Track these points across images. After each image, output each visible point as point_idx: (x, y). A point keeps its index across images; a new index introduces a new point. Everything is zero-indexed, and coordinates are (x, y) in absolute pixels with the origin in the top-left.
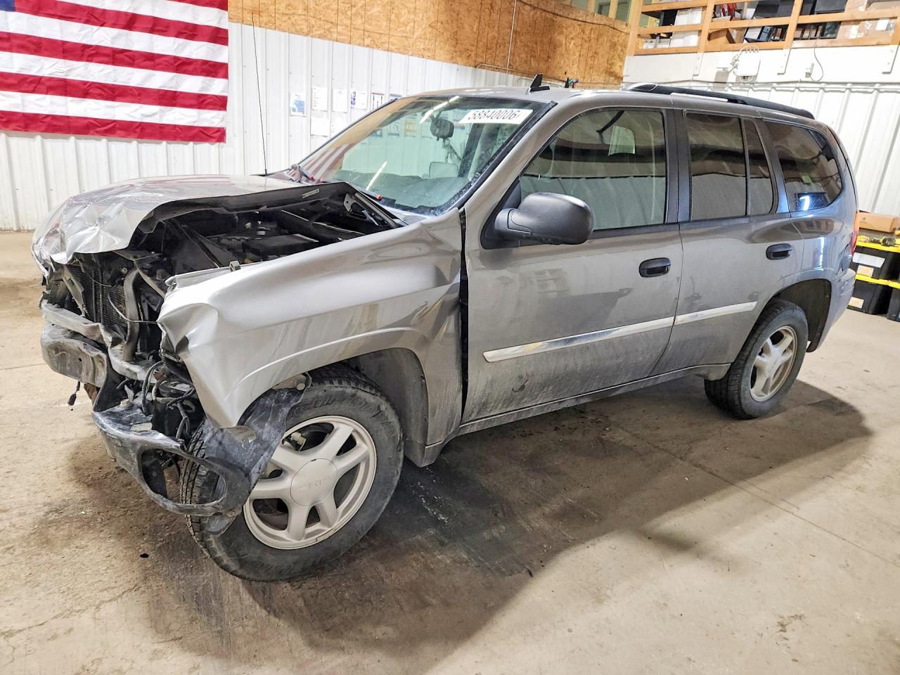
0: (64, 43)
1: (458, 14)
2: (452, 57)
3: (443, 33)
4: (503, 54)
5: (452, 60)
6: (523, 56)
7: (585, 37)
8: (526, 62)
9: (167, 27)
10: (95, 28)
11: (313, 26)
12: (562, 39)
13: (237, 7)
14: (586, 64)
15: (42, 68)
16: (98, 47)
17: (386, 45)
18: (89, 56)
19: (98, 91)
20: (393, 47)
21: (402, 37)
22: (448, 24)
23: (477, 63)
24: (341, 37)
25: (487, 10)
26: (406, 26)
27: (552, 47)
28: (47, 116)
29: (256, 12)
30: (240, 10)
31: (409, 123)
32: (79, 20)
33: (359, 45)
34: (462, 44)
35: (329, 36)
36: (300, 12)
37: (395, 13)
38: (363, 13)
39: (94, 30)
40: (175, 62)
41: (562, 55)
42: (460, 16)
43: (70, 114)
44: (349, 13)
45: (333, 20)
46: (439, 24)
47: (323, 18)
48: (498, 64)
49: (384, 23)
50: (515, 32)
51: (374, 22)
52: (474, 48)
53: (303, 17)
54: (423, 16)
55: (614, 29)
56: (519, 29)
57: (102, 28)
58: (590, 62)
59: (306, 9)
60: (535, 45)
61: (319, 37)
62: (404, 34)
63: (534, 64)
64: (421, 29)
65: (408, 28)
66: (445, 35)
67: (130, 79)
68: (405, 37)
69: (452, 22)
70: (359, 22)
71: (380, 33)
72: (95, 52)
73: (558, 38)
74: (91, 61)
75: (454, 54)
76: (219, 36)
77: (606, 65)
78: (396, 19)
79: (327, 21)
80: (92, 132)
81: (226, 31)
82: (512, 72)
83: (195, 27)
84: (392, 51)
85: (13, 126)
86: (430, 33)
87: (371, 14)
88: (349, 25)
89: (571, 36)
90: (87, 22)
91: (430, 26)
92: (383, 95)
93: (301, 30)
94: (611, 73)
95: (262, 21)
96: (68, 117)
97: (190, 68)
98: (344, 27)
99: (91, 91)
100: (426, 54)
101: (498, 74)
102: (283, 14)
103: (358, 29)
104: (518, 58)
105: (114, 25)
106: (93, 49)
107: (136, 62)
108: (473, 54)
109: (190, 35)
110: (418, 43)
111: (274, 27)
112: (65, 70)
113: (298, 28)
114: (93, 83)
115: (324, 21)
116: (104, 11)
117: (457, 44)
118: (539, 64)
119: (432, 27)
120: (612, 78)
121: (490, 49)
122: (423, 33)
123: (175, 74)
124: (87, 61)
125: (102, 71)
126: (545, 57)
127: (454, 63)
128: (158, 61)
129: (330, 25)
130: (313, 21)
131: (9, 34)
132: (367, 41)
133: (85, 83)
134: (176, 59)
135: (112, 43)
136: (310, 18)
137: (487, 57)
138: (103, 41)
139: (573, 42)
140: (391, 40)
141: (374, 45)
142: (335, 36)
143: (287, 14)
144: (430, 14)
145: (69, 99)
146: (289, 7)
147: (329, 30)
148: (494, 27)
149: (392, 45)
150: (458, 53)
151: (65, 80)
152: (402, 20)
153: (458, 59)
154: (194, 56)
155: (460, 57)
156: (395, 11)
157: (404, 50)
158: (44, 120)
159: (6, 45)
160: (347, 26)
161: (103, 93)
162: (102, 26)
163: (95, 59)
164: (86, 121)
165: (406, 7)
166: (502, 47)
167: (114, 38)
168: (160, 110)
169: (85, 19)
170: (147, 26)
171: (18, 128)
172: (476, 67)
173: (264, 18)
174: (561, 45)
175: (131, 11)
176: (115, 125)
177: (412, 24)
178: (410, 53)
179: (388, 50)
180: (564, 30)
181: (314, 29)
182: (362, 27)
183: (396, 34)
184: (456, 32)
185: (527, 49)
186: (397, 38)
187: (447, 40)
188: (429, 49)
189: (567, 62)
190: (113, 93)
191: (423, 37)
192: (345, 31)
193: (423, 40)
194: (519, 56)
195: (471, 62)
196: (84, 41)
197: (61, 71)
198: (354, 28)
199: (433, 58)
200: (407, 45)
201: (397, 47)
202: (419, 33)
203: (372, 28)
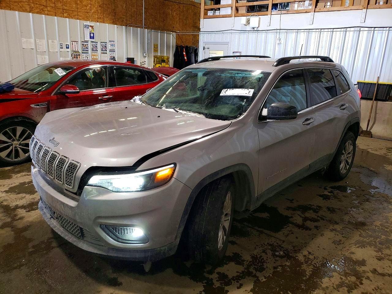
2: (113, 21)
3: (107, 10)
4: (140, 20)
5: (114, 23)
6: (151, 20)
7: (181, 10)
8: (153, 22)
11: (33, 8)
12: (169, 11)
14: (183, 23)
17: (76, 17)
22: (109, 5)
23: (127, 24)
24: (50, 13)
26: (87, 6)
27: (165, 14)
31: (94, 55)
33: (61, 17)
34: (118, 15)
35: (43, 13)
36: (25, 1)
37: (80, 0)
41: (171, 19)
42: (115, 1)
45: (44, 4)
46: (105, 5)
47: (38, 3)
48: (138, 24)
49: (74, 5)
51: (68, 5)
52: (125, 17)
53: (26, 3)
55: (194, 6)
56: (147, 7)
60: (156, 15)
61: (37, 13)
62: (86, 11)
63: (157, 23)
64: (95, 8)
65: (88, 8)
69: (111, 4)
70: (59, 5)
71: (73, 11)
73: (167, 11)
75: (115, 20)
77: (193, 23)
78: (80, 3)
79: (41, 5)
82: (146, 28)
84: (80, 19)
86: (100, 10)
88: (54, 7)
89: (174, 10)
91: (99, 6)
93: (26, 9)
98: (51, 8)
100: (100, 20)
101: (139, 29)
102: (14, 2)
103: (59, 9)
108: (124, 20)
110: (94, 15)
111: (9, 9)
113: (24, 8)
115: (38, 5)
117: (115, 15)
118: (159, 24)
119: (101, 7)
121: (133, 17)
122: (96, 10)
126: (162, 20)
129: (42, 7)
130: (33, 5)
132: (65, 15)
136: (31, 3)
137: (132, 20)
139: (175, 12)
140: (78, 14)
141: (70, 17)
142: (46, 12)
147: (42, 9)
148: (134, 6)
149: (80, 16)
152: (84, 4)
155: (118, 21)
157: (86, 18)
166: (139, 16)
172: (127, 26)
174: (169, 14)
177: (90, 6)
178: (91, 20)
179: (78, 19)
180: (170, 7)
181: (33, 9)
182: (62, 8)
183: (81, 11)
184: (114, 9)
185: (152, 17)
186: (82, 13)
187: (110, 13)
188: (100, 18)
189: (173, 22)
191: (97, 12)
192: (52, 10)
193: (97, 14)
194: (148, 20)
195: (124, 24)
198: (57, 8)
199: (103, 22)
200: (88, 16)
201: (82, 17)
202: (94, 10)
203: (67, 8)
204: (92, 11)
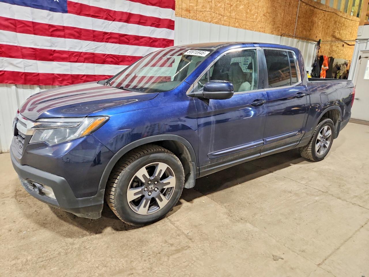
0: (94, 31)
1: (276, 8)
2: (272, 31)
3: (269, 19)
4: (292, 29)
5: (272, 33)
6: (300, 29)
7: (325, 18)
8: (301, 32)
9: (146, 20)
10: (111, 22)
11: (213, 17)
12: (316, 19)
13: (179, 8)
14: (325, 32)
15: (81, 47)
16: (111, 33)
17: (245, 26)
18: (107, 39)
19: (111, 60)
20: (248, 27)
22: (271, 14)
23: (282, 34)
24: (226, 23)
25: (288, 6)
26: (254, 15)
27: (312, 23)
28: (84, 75)
29: (188, 11)
30: (181, 10)
32: (101, 18)
33: (233, 27)
35: (220, 23)
36: (208, 10)
37: (250, 9)
38: (235, 9)
39: (109, 24)
40: (150, 40)
41: (316, 28)
42: (277, 9)
43: (96, 74)
44: (229, 9)
45: (222, 14)
46: (268, 14)
47: (218, 13)
48: (290, 34)
49: (245, 15)
50: (299, 17)
51: (240, 14)
52: (281, 26)
53: (209, 13)
54: (261, 10)
55: (336, 14)
56: (300, 16)
57: (114, 22)
58: (327, 31)
59: (211, 8)
60: (305, 24)
61: (216, 24)
62: (252, 20)
63: (304, 33)
64: (260, 17)
65: (255, 17)
66: (270, 20)
67: (127, 52)
68: (253, 21)
69: (273, 13)
70: (233, 14)
71: (243, 20)
72: (109, 36)
73: (315, 19)
74: (107, 42)
76: (170, 25)
77: (332, 32)
78: (249, 12)
81: (173, 22)
82: (296, 37)
83: (159, 20)
84: (247, 29)
85: (65, 82)
86: (263, 19)
87: (239, 10)
88: (229, 16)
89: (320, 18)
90: (106, 19)
91: (264, 15)
93: (208, 19)
94: (334, 36)
95: (190, 16)
96: (95, 75)
97: (157, 44)
98: (227, 17)
99: (107, 60)
100: (262, 30)
101: (290, 39)
102: (200, 11)
104: (298, 30)
105: (120, 20)
106: (109, 35)
107: (131, 41)
108: (280, 29)
109: (157, 25)
110: (258, 25)
111: (195, 18)
112: (94, 48)
113: (206, 18)
114: (108, 55)
115: (218, 14)
116: (115, 11)
117: (274, 24)
118: (306, 33)
120: (334, 39)
121: (287, 26)
122: (260, 19)
123: (149, 47)
124: (106, 42)
125: (113, 47)
126: (309, 29)
127: (273, 34)
128: (141, 40)
129: (221, 16)
130: (213, 15)
131: (64, 27)
132: (237, 25)
133: (104, 55)
134: (150, 38)
135: (119, 31)
136: (212, 13)
137: (286, 30)
138: (114, 30)
139: (320, 21)
140: (247, 23)
141: (240, 27)
142: (223, 22)
143: (202, 11)
144: (265, 9)
145: (96, 65)
146: (203, 7)
147: (220, 19)
148: (290, 15)
149: (247, 26)
150: (274, 29)
151: (93, 54)
152: (252, 12)
153: (275, 32)
154: (158, 37)
155: (275, 31)
156: (250, 8)
157: (252, 29)
158: (82, 78)
159: (62, 33)
160: (228, 17)
161: (113, 60)
162: (113, 21)
163: (110, 40)
165: (254, 5)
166: (293, 25)
167: (121, 28)
169: (105, 17)
170: (136, 20)
171: (68, 84)
172: (281, 36)
173: (191, 14)
174: (316, 23)
175: (129, 12)
177: (256, 15)
178: (255, 30)
179: (245, 29)
180: (317, 15)
181: (214, 19)
182: (234, 17)
183: (249, 20)
184: (275, 18)
185: (302, 26)
186: (249, 22)
187: (271, 22)
188: (263, 27)
189: (317, 32)
190: (119, 60)
191: (261, 21)
192: (227, 20)
193: (260, 23)
194: (299, 29)
195: (279, 33)
196: (104, 30)
197: (92, 49)
198: (231, 18)
199: (264, 32)
200: (254, 26)
201: (249, 27)
202: (259, 19)
203: (239, 17)
204: (257, 21)
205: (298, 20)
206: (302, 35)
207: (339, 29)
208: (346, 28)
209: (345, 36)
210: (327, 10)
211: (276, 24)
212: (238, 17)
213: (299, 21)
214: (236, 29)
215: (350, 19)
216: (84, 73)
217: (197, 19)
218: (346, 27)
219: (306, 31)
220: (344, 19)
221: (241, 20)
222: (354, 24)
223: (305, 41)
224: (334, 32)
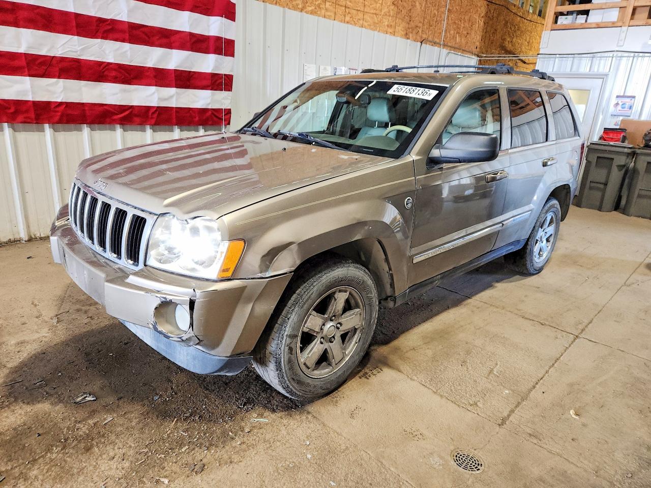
0: (78, 16)
2: (406, 33)
3: (401, 11)
4: (439, 31)
5: (406, 36)
6: (452, 32)
7: (491, 16)
8: (453, 37)
12: (476, 17)
14: (489, 39)
15: (53, 47)
16: (113, 22)
17: (361, 22)
18: (105, 32)
19: (114, 73)
20: (366, 24)
21: (373, 14)
22: (406, 2)
23: (422, 39)
24: (328, 14)
28: (61, 104)
33: (341, 22)
35: (319, 12)
41: (476, 31)
43: (85, 101)
46: (400, 2)
48: (436, 40)
50: (449, 10)
52: (421, 25)
55: (508, 9)
56: (451, 8)
58: (492, 37)
60: (460, 23)
61: (311, 13)
62: (374, 12)
63: (458, 39)
64: (386, 7)
65: (378, 5)
66: (403, 12)
67: (147, 59)
68: (376, 14)
71: (358, 10)
72: (110, 27)
74: (105, 38)
75: (408, 30)
76: (228, 11)
77: (501, 40)
80: (108, 120)
81: (234, 5)
82: (445, 46)
84: (365, 27)
85: (21, 118)
86: (393, 10)
88: (335, 2)
89: (482, 15)
91: (393, 3)
92: (357, 70)
93: (297, 5)
94: (503, 47)
96: (83, 104)
98: (330, 4)
99: (106, 73)
100: (390, 30)
101: (435, 48)
103: (341, 6)
104: (448, 34)
106: (109, 24)
107: (152, 39)
108: (420, 31)
109: (204, 9)
110: (384, 20)
112: (79, 49)
113: (295, 3)
114: (109, 64)
117: (410, 21)
118: (461, 40)
120: (503, 52)
121: (431, 26)
122: (387, 10)
123: (190, 52)
124: (103, 38)
125: (117, 49)
126: (465, 32)
127: (408, 38)
128: (174, 38)
132: (348, 18)
133: (100, 64)
134: (191, 35)
135: (129, 16)
137: (430, 33)
140: (365, 16)
141: (353, 22)
145: (83, 83)
147: (319, 6)
148: (435, 6)
149: (366, 21)
150: (410, 30)
151: (78, 61)
153: (411, 35)
155: (412, 33)
157: (375, 26)
158: (56, 109)
159: (10, 17)
160: (333, 3)
163: (111, 35)
164: (101, 108)
166: (439, 24)
168: (177, 92)
172: (421, 42)
174: (476, 22)
176: (132, 111)
177: (381, 1)
178: (378, 29)
179: (362, 27)
180: (479, 9)
181: (307, 5)
182: (344, 4)
183: (368, 11)
184: (411, 10)
185: (455, 26)
186: (370, 15)
187: (404, 17)
188: (391, 25)
189: (478, 37)
190: (130, 75)
191: (388, 14)
192: (331, 8)
193: (388, 17)
194: (449, 32)
195: (419, 38)
196: (99, 15)
197: (74, 50)
198: (339, 5)
199: (394, 34)
200: (377, 22)
201: (369, 23)
202: (385, 10)
203: (352, 5)
205: (448, 17)
206: (454, 43)
207: (511, 35)
208: (522, 34)
209: (520, 47)
210: (494, 2)
211: (413, 21)
212: (350, 4)
213: (450, 18)
214: (346, 25)
215: (528, 19)
216: (61, 98)
217: (278, 4)
218: (522, 32)
219: (460, 36)
220: (519, 18)
221: (355, 9)
222: (534, 27)
223: (460, 54)
224: (504, 40)
